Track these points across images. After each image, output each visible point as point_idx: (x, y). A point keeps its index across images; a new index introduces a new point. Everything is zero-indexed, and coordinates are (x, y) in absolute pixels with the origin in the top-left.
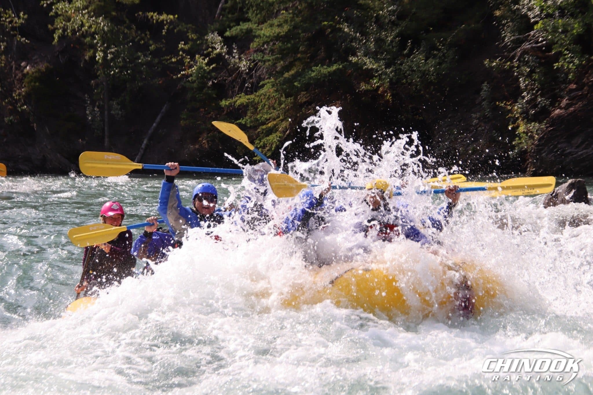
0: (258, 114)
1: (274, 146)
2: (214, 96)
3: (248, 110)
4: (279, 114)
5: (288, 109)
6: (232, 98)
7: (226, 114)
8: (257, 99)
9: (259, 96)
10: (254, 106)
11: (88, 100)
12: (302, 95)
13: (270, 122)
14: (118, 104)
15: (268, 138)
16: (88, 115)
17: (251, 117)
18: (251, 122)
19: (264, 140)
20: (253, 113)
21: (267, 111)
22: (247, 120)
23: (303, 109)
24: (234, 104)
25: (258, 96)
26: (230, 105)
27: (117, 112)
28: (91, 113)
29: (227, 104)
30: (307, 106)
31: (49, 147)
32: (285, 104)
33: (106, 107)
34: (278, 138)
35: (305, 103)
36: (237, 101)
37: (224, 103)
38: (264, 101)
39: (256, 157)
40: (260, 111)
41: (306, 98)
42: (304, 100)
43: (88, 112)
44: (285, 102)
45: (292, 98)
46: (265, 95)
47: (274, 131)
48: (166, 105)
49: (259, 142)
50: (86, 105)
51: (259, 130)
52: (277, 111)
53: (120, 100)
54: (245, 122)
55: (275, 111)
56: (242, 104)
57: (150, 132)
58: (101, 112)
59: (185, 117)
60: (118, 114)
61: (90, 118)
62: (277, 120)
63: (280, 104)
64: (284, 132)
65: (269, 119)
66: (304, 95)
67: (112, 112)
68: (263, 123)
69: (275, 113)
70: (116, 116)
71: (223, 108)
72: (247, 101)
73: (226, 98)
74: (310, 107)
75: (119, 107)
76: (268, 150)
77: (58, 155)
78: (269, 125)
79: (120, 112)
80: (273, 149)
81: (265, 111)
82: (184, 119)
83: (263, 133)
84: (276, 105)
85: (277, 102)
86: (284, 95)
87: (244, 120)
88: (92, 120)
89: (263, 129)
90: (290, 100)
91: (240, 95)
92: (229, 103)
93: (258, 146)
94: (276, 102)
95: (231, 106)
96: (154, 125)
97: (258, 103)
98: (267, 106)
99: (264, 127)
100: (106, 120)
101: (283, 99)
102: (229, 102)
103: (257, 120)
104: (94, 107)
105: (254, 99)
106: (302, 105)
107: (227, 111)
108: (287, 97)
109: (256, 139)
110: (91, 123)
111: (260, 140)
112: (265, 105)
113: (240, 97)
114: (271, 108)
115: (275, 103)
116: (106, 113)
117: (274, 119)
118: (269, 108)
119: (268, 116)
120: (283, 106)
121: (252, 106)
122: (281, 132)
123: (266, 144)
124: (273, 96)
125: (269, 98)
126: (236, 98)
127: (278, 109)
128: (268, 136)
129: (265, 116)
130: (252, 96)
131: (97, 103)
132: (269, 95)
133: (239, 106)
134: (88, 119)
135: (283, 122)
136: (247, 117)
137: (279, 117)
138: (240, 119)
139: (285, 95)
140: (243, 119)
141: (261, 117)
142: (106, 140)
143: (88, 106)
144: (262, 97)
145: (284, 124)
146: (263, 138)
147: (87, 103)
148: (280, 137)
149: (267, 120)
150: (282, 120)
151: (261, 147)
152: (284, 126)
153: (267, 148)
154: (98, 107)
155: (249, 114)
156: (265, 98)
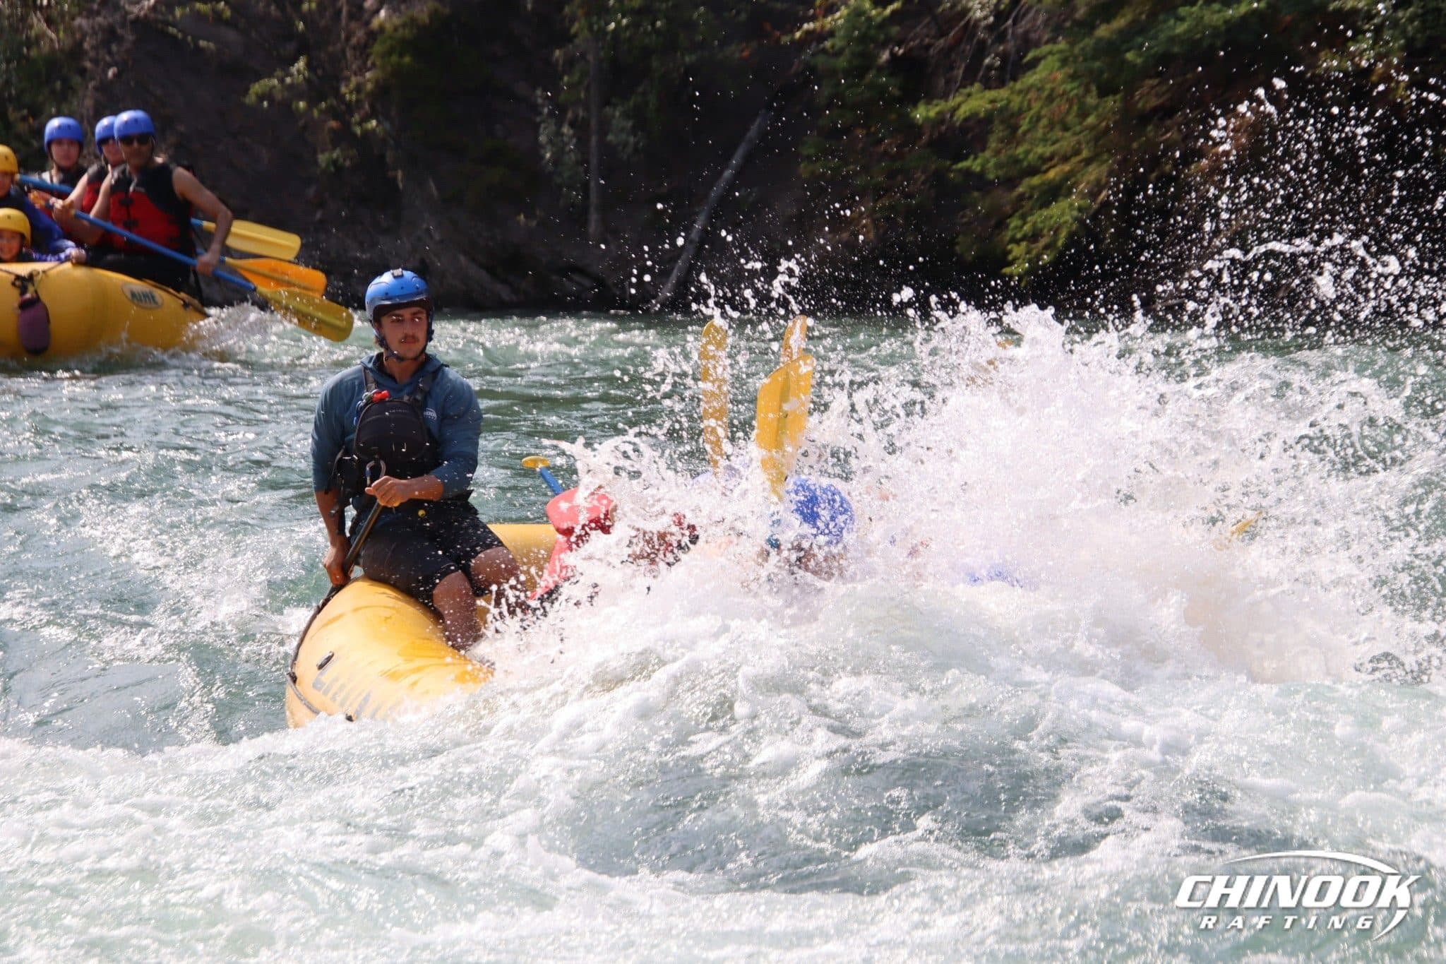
0: (1018, 144)
1: (1063, 234)
2: (896, 92)
3: (991, 132)
4: (1079, 143)
5: (1107, 129)
6: (945, 96)
7: (930, 144)
8: (1016, 102)
9: (1024, 92)
10: (1009, 119)
11: (543, 106)
12: (1145, 89)
13: (1054, 166)
14: (626, 115)
15: (1045, 212)
16: (543, 147)
17: (997, 153)
18: (999, 166)
19: (1037, 218)
20: (1001, 141)
21: (1045, 134)
22: (988, 161)
23: (1150, 128)
24: (952, 116)
25: (1020, 92)
26: (940, 119)
27: (624, 136)
28: (550, 141)
29: (932, 114)
30: (1162, 119)
31: (437, 237)
32: (1098, 116)
33: (593, 122)
34: (1075, 213)
35: (1155, 110)
36: (959, 106)
37: (921, 113)
38: (1036, 106)
39: (1011, 264)
40: (1025, 133)
41: (1158, 96)
42: (1154, 102)
43: (543, 139)
44: (1096, 107)
45: (1118, 97)
46: (1040, 89)
47: (1064, 191)
48: (758, 121)
49: (1019, 223)
50: (538, 119)
51: (1021, 189)
52: (1075, 134)
53: (631, 103)
54: (983, 166)
55: (1067, 134)
56: (972, 118)
57: (715, 192)
58: (579, 140)
59: (812, 151)
60: (626, 144)
61: (548, 155)
62: (1075, 160)
63: (1083, 114)
64: (1093, 195)
65: (1051, 158)
66: (1153, 87)
67: (610, 137)
68: (1033, 171)
69: (1067, 142)
70: (620, 148)
71: (920, 127)
72: (989, 106)
73: (929, 99)
74: (1168, 122)
75: (630, 124)
76: (1046, 247)
77: (462, 258)
78: (1052, 174)
79: (632, 139)
80: (1060, 243)
81: (1040, 133)
82: (808, 157)
83: (1031, 197)
84: (1071, 118)
85: (1075, 108)
86: (1094, 88)
87: (979, 161)
88: (557, 161)
89: (1033, 188)
90: (1111, 102)
91: (967, 90)
92: (938, 113)
93: (1019, 236)
94: (1070, 108)
95: (942, 122)
96: (728, 173)
97: (1020, 112)
98: (1044, 122)
99: (1036, 180)
100: (594, 161)
101: (1091, 100)
102: (937, 109)
103: (1016, 161)
104: (559, 125)
105: (1009, 102)
106: (1145, 118)
107: (931, 136)
108: (1104, 92)
109: (1010, 216)
110: (550, 167)
111: (1024, 218)
112: (1038, 118)
113: (969, 95)
114: (1058, 127)
115: (1068, 112)
116: (594, 139)
117: (1065, 159)
118: (1051, 126)
119: (1047, 150)
120: (1091, 120)
121: (1002, 122)
122: (1082, 196)
123: (1041, 230)
124: (1064, 93)
125: (1050, 99)
126: (959, 99)
127: (1078, 128)
128: (1046, 204)
129: (1040, 150)
130: (1003, 93)
131: (570, 115)
132: (1053, 90)
133: (966, 120)
134: (542, 157)
135: (1091, 168)
136: (988, 154)
137: (1077, 152)
138: (965, 158)
139: (1099, 88)
140: (975, 158)
141: (1027, 152)
142: (594, 217)
143: (543, 121)
144: (1032, 95)
145: (1094, 173)
146: (1031, 212)
147: (540, 114)
148: (1080, 209)
149: (1044, 159)
150: (1088, 162)
151: (1024, 238)
152: (1092, 177)
153: (1043, 242)
154: (572, 125)
155: (993, 144)
156: (1036, 99)
